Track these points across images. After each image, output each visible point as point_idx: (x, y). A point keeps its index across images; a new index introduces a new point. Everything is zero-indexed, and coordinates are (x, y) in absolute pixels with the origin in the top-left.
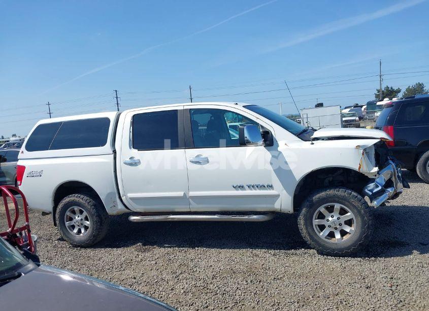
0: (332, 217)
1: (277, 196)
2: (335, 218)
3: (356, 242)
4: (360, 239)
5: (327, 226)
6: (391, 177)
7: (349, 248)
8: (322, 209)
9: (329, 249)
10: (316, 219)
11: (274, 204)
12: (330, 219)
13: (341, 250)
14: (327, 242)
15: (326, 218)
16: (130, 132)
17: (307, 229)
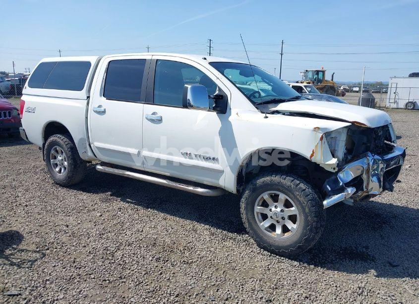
0: (276, 207)
1: (222, 172)
2: (279, 209)
3: (296, 243)
4: (299, 241)
5: (269, 216)
6: (362, 174)
7: (287, 247)
8: (266, 196)
9: (267, 243)
10: (258, 205)
11: (219, 180)
12: (273, 209)
13: (279, 248)
14: (266, 235)
15: (270, 208)
16: (103, 79)
17: (247, 214)
